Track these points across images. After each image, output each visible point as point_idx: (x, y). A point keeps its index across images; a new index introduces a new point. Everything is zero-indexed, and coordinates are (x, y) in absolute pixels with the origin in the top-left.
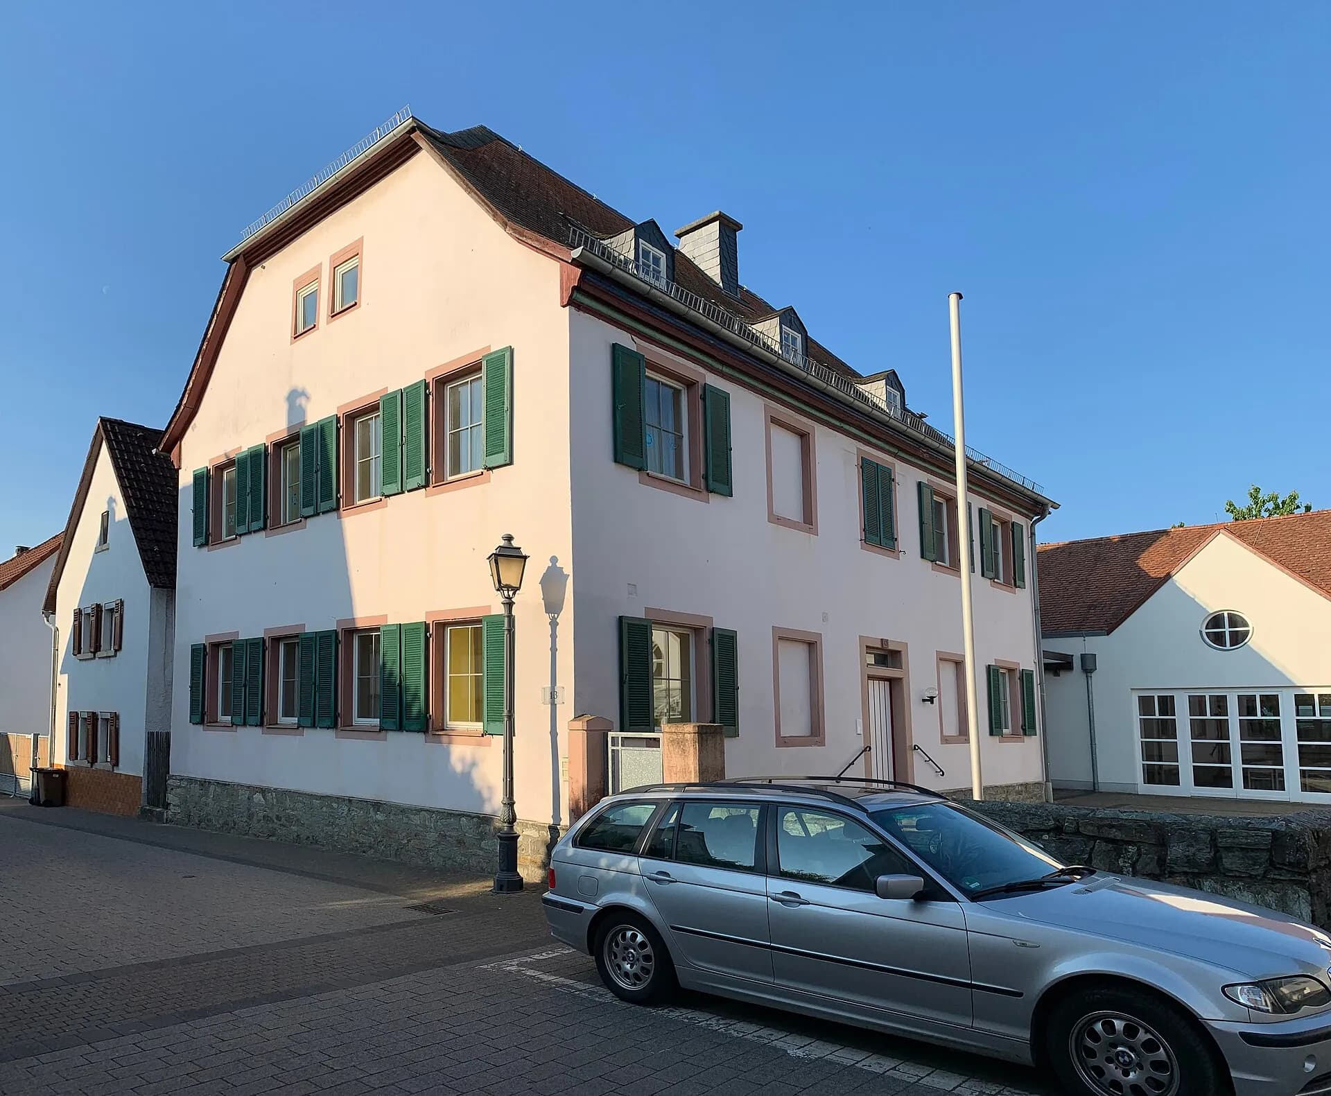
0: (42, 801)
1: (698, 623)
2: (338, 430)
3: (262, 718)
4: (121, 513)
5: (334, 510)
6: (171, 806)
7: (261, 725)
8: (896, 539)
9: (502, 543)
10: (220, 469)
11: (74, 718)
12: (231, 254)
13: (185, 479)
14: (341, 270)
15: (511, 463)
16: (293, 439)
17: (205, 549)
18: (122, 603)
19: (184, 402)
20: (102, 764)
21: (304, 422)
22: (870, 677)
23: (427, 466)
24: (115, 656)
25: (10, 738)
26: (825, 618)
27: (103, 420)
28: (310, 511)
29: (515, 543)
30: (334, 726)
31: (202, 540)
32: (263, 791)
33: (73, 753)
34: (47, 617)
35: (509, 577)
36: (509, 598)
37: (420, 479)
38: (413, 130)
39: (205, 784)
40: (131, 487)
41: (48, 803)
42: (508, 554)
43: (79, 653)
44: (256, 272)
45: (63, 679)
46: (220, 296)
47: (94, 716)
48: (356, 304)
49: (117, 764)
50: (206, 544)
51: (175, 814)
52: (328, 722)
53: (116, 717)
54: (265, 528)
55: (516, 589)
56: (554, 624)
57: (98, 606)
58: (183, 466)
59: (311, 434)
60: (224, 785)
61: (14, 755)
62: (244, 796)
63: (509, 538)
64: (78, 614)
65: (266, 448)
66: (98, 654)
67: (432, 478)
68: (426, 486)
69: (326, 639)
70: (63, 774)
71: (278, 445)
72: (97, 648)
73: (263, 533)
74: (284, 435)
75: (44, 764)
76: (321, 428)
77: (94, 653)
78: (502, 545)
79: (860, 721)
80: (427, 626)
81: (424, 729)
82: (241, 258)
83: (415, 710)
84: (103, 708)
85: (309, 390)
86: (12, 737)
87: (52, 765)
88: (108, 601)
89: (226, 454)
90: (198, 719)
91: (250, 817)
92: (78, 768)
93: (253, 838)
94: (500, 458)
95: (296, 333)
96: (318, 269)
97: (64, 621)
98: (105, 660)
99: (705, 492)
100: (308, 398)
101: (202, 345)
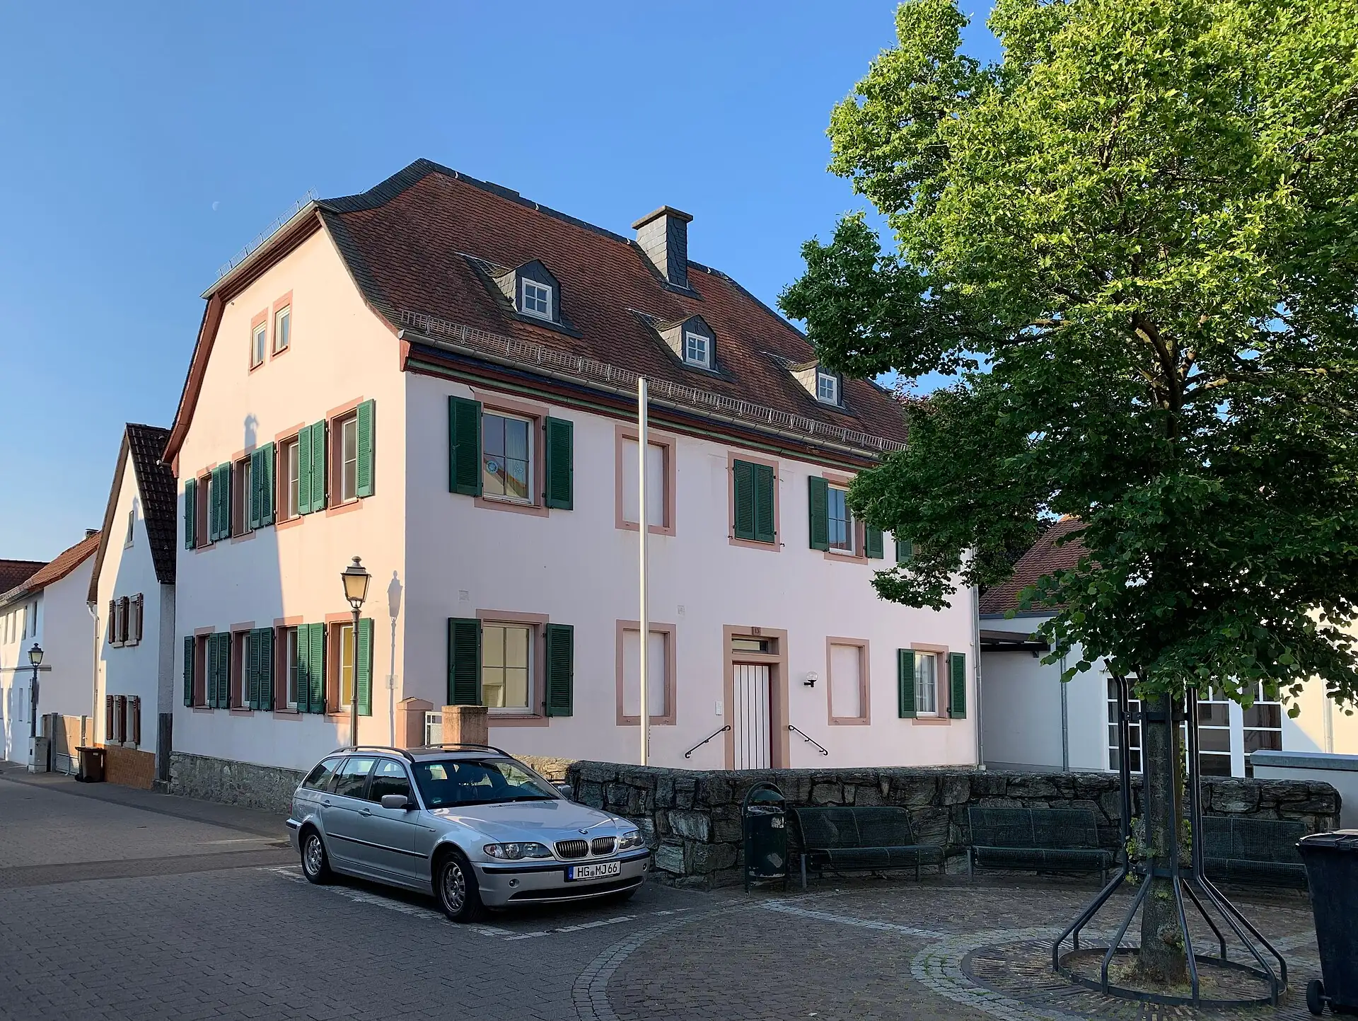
0: (85, 776)
1: (534, 621)
2: (274, 455)
3: (229, 700)
4: (141, 515)
5: (272, 524)
6: (173, 779)
7: (228, 707)
8: (776, 533)
9: (352, 564)
10: (205, 480)
11: (110, 700)
12: (208, 294)
13: (181, 489)
14: (281, 315)
15: (374, 494)
16: (248, 459)
17: (194, 551)
18: (141, 596)
19: (178, 420)
20: (129, 743)
21: (255, 446)
22: (735, 662)
23: (326, 491)
24: (138, 645)
25: (65, 720)
26: (681, 610)
27: (129, 426)
28: (256, 524)
29: (362, 564)
30: (271, 709)
31: (191, 544)
32: (229, 763)
33: (110, 735)
34: (91, 607)
35: (356, 591)
36: (356, 607)
37: (321, 503)
38: (316, 210)
39: (194, 758)
40: (149, 490)
41: (89, 779)
42: (356, 572)
43: (114, 641)
44: (228, 306)
45: (102, 665)
46: (202, 329)
47: (123, 698)
48: (287, 347)
49: (138, 743)
50: (194, 547)
51: (175, 785)
52: (267, 706)
53: (138, 700)
54: (230, 536)
55: (362, 601)
56: (394, 625)
57: (126, 598)
58: (180, 476)
59: (256, 457)
60: (207, 759)
61: (68, 736)
62: (217, 766)
63: (357, 560)
64: (113, 604)
65: (231, 466)
66: (127, 643)
67: (330, 502)
68: (326, 508)
69: (267, 634)
70: (102, 752)
71: (241, 463)
72: (125, 637)
73: (229, 540)
74: (242, 456)
75: (89, 745)
76: (264, 452)
77: (123, 641)
78: (351, 566)
79: (721, 703)
80: (325, 627)
81: (323, 712)
82: (216, 295)
83: (317, 695)
84: (129, 693)
85: (259, 419)
86: (67, 718)
87: (95, 744)
88: (132, 595)
89: (207, 468)
90: (188, 702)
91: (222, 785)
92: (112, 746)
93: (223, 803)
94: (365, 490)
95: (252, 366)
96: (265, 312)
97: (103, 610)
98: (130, 648)
99: (544, 509)
100: (257, 424)
101: (190, 370)
